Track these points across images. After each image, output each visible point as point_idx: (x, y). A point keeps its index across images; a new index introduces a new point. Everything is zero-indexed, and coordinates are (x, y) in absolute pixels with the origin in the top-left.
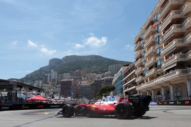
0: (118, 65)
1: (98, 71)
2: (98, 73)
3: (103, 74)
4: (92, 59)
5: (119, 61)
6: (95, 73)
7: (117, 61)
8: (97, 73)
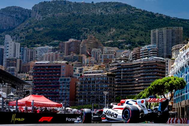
0: (174, 28)
1: (122, 43)
2: (122, 48)
3: (136, 49)
4: (107, 11)
5: (174, 19)
6: (116, 46)
7: (168, 18)
8: (120, 46)
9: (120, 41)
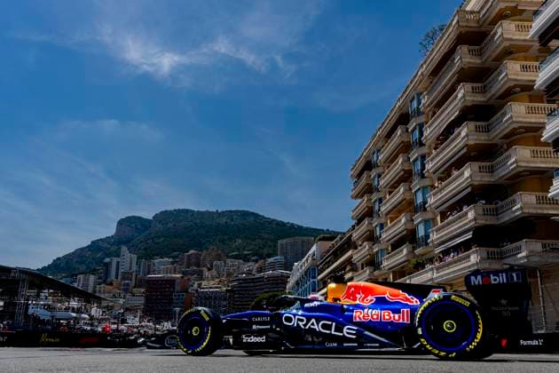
0: (305, 238)
1: (249, 255)
2: (248, 261)
3: (261, 262)
4: (232, 220)
5: (307, 229)
6: (240, 259)
7: (300, 228)
8: (246, 259)
9: (246, 252)
